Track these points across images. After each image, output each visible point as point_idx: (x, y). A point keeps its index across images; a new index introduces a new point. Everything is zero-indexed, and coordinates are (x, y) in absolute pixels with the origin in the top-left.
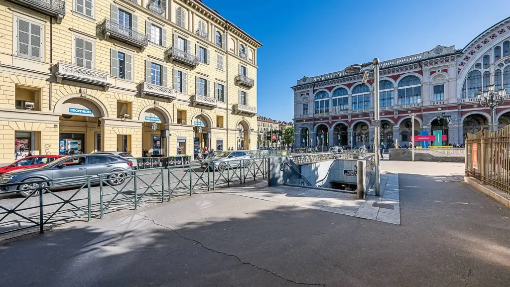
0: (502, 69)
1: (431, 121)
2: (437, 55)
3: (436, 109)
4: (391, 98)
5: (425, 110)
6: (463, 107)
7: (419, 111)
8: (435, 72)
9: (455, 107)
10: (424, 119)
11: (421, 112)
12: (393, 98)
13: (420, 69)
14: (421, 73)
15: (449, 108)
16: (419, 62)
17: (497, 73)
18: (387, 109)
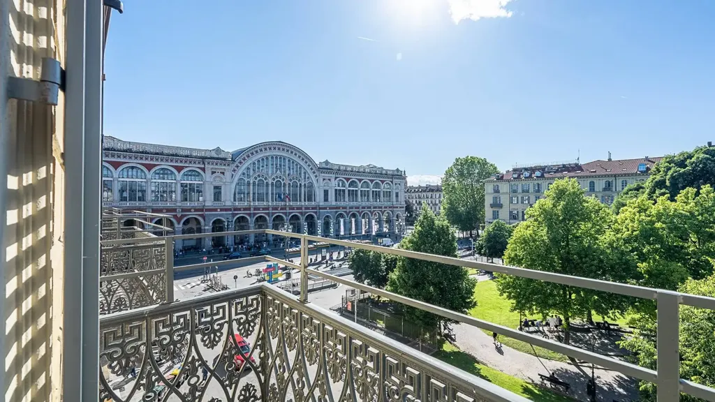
0: (257, 181)
1: (212, 222)
2: (217, 156)
3: (216, 210)
4: (172, 192)
5: (207, 210)
6: (235, 210)
7: (202, 210)
8: (215, 172)
9: (230, 210)
10: (206, 218)
11: (203, 211)
12: (175, 192)
13: (203, 166)
14: (203, 170)
15: (226, 210)
16: (204, 158)
17: (254, 183)
18: (168, 205)
